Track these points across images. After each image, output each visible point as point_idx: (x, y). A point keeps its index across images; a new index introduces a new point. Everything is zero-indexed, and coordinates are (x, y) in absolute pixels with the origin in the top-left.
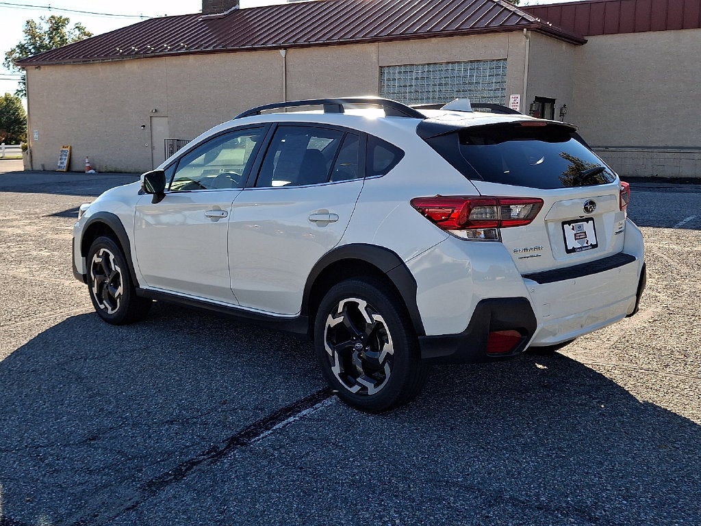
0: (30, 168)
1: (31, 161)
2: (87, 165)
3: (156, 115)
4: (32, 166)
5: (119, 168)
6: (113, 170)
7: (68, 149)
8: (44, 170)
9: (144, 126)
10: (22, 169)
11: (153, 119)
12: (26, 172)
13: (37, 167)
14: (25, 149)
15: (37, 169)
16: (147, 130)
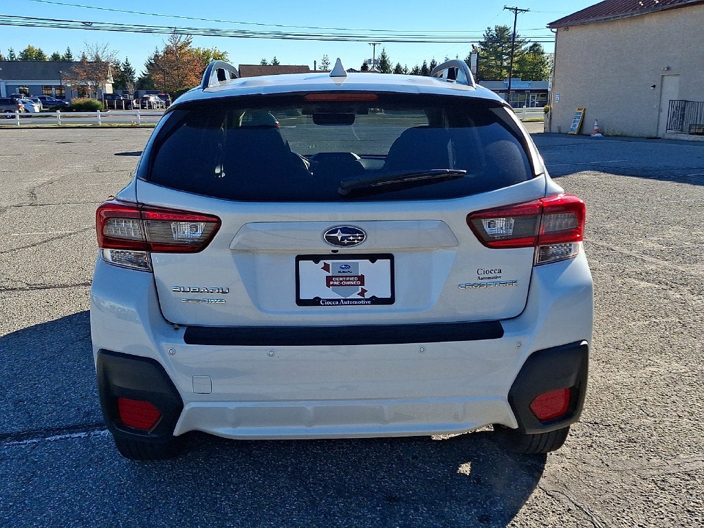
0: (548, 130)
1: (550, 123)
2: (596, 128)
3: (668, 73)
4: (550, 129)
5: (627, 131)
6: (619, 134)
7: (582, 111)
8: (560, 133)
9: (654, 86)
10: (542, 131)
11: (665, 78)
12: (545, 134)
13: (555, 130)
14: (546, 111)
15: (554, 132)
16: (657, 90)
